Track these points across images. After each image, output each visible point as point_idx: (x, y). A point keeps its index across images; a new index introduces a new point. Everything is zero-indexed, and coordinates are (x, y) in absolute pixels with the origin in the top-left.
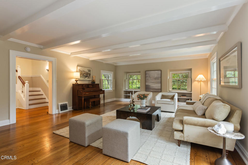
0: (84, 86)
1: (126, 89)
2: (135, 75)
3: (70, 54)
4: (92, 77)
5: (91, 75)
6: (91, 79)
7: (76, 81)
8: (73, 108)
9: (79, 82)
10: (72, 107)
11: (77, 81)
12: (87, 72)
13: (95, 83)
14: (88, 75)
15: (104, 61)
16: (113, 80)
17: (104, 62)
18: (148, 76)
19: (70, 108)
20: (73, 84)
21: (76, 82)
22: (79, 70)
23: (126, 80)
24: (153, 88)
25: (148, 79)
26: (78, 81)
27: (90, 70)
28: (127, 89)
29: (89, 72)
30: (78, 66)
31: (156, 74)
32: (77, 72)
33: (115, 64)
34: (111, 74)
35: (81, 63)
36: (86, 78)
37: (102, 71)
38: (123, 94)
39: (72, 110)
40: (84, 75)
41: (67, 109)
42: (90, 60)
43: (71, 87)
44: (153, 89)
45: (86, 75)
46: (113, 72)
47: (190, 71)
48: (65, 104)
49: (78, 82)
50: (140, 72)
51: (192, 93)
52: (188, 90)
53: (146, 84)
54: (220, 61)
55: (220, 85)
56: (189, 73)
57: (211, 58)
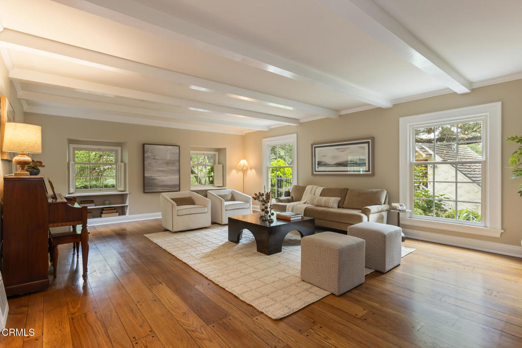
2: (99, 150)
17: (21, 95)
18: (150, 157)
23: (71, 164)
24: (163, 183)
25: (149, 164)
28: (73, 190)
31: (168, 153)
33: (25, 108)
44: (162, 186)
47: (217, 153)
50: (120, 144)
52: (216, 185)
53: (144, 176)
54: (315, 147)
55: (313, 174)
56: (215, 155)
57: (264, 138)
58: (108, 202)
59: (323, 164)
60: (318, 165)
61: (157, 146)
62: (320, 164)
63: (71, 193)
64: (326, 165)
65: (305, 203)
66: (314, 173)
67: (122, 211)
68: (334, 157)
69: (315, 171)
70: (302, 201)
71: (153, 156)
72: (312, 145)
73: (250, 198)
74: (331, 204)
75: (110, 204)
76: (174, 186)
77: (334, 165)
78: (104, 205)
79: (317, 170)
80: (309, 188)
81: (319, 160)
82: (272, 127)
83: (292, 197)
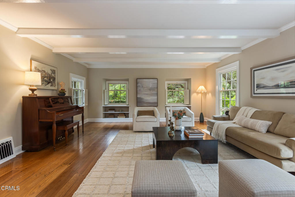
0: (50, 100)
1: (105, 104)
2: (119, 83)
3: (16, 31)
4: (58, 84)
5: (56, 80)
6: (56, 88)
7: (31, 89)
8: (23, 149)
9: (38, 93)
10: (21, 146)
11: (33, 90)
12: (50, 73)
13: (65, 94)
14: (52, 80)
15: (75, 57)
16: (85, 91)
17: (75, 60)
18: (140, 86)
19: (17, 150)
20: (23, 97)
21: (31, 92)
22: (36, 68)
23: (105, 90)
24: (147, 101)
25: (140, 90)
26: (35, 90)
27: (54, 71)
28: (107, 104)
29: (54, 75)
30: (31, 59)
31: (150, 83)
32: (31, 70)
33: (87, 66)
34: (83, 81)
35: (37, 54)
36: (48, 86)
37: (71, 74)
38: (101, 112)
39: (22, 152)
40: (45, 79)
41: (13, 154)
42: (53, 51)
43: (19, 104)
44: (147, 103)
45: (48, 79)
46: (85, 78)
47: (186, 82)
48: (7, 142)
49: (35, 92)
50: (127, 80)
51: (191, 106)
52: (185, 103)
53: (137, 97)
54: (254, 71)
55: (252, 96)
56: (185, 83)
57: (217, 68)
58: (120, 110)
59: (262, 86)
60: (257, 87)
61: (144, 80)
62: (258, 86)
63: (106, 105)
64: (264, 87)
65: (234, 123)
66: (254, 95)
67: (126, 116)
68: (273, 79)
69: (254, 94)
70: (234, 121)
71: (142, 85)
72: (251, 69)
73: (192, 114)
74: (257, 128)
75: (122, 111)
76: (155, 103)
77: (273, 86)
78: (119, 112)
79: (256, 92)
80: (243, 109)
81: (258, 83)
82: (222, 59)
83: (229, 116)
